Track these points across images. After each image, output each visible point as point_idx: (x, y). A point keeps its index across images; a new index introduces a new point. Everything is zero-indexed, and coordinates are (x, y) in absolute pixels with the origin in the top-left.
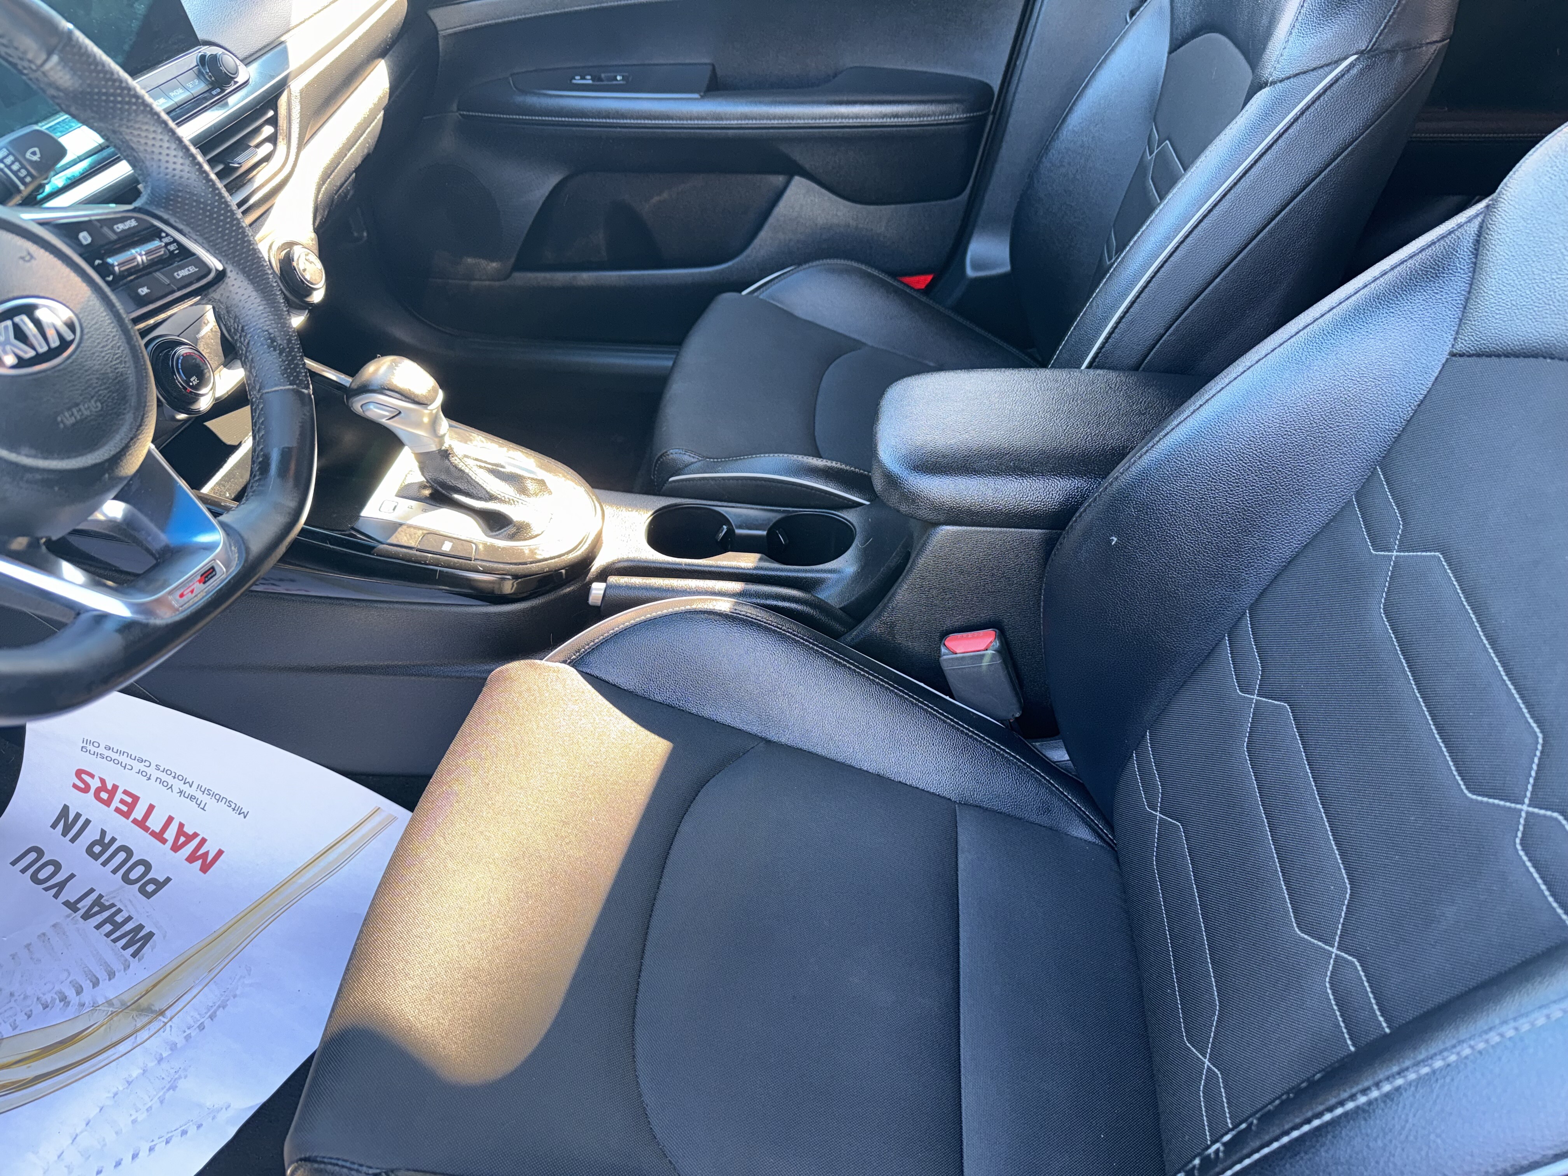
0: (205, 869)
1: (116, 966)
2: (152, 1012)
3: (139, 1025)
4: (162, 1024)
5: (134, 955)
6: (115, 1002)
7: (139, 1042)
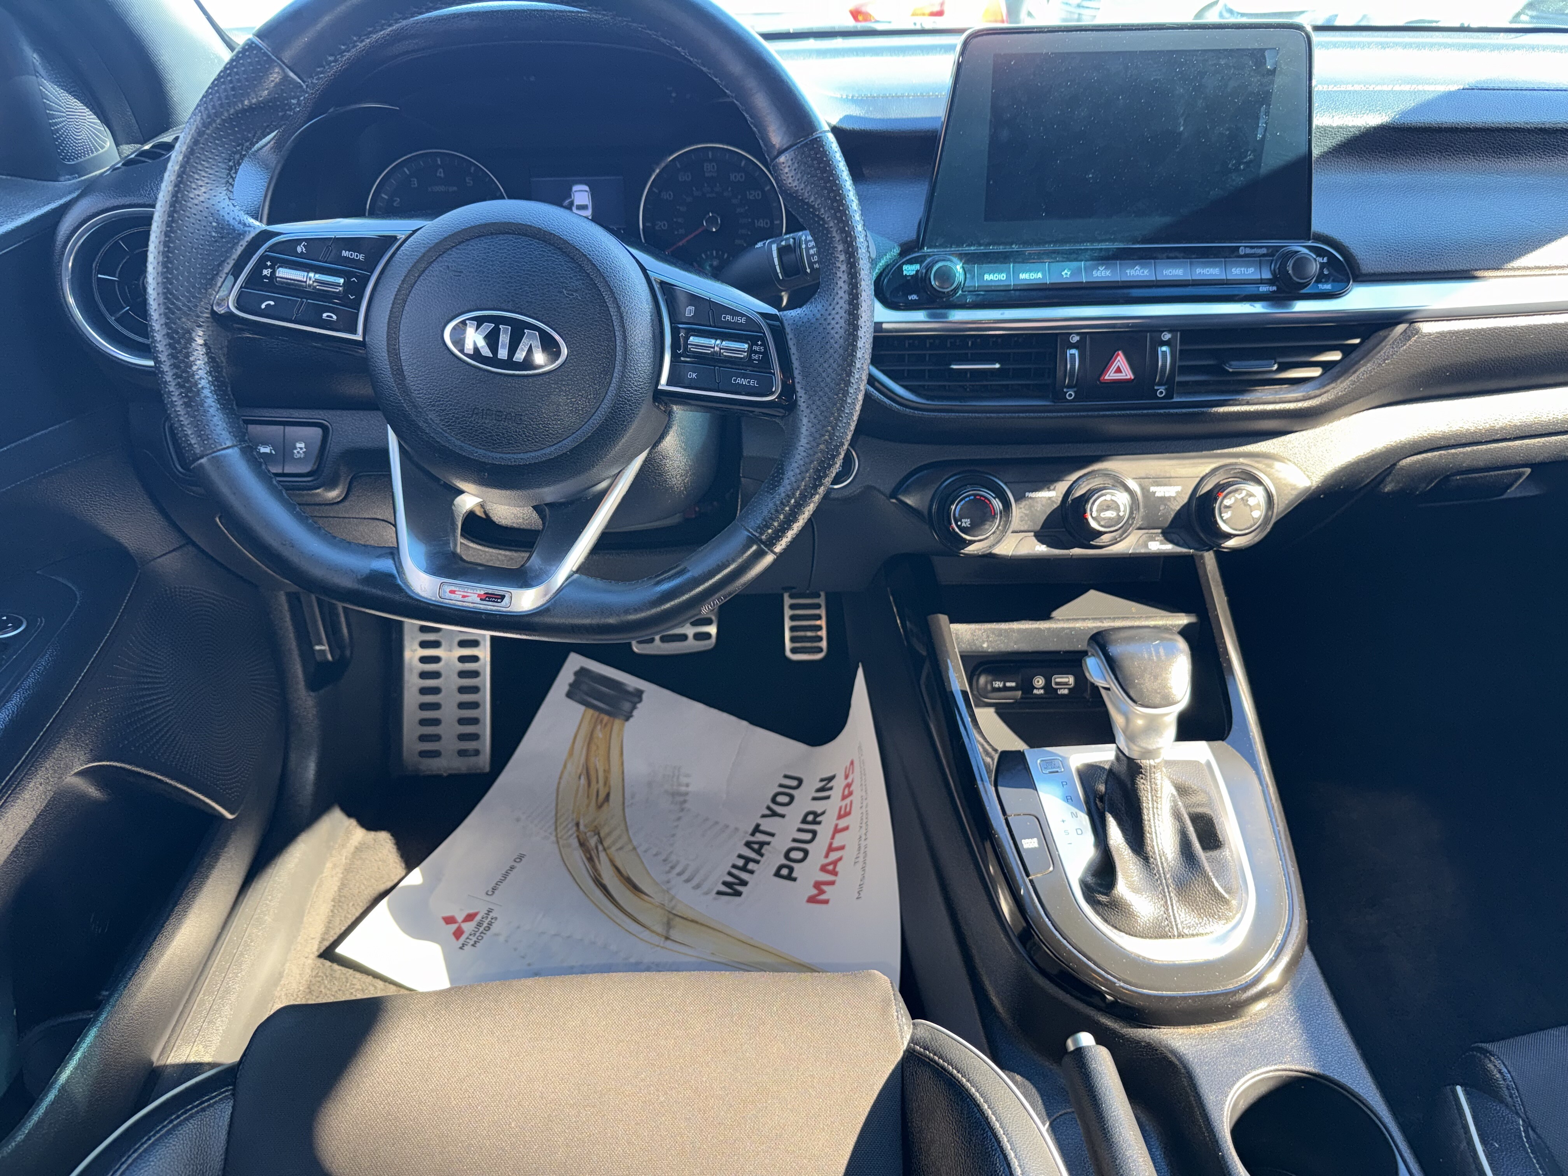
0: (812, 900)
1: (705, 887)
2: (668, 931)
3: (655, 928)
4: (657, 944)
5: (719, 893)
6: (673, 903)
7: (641, 936)
